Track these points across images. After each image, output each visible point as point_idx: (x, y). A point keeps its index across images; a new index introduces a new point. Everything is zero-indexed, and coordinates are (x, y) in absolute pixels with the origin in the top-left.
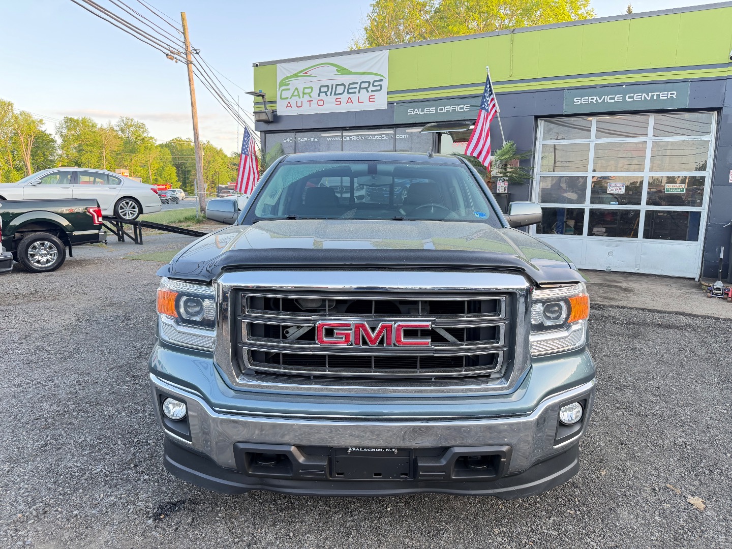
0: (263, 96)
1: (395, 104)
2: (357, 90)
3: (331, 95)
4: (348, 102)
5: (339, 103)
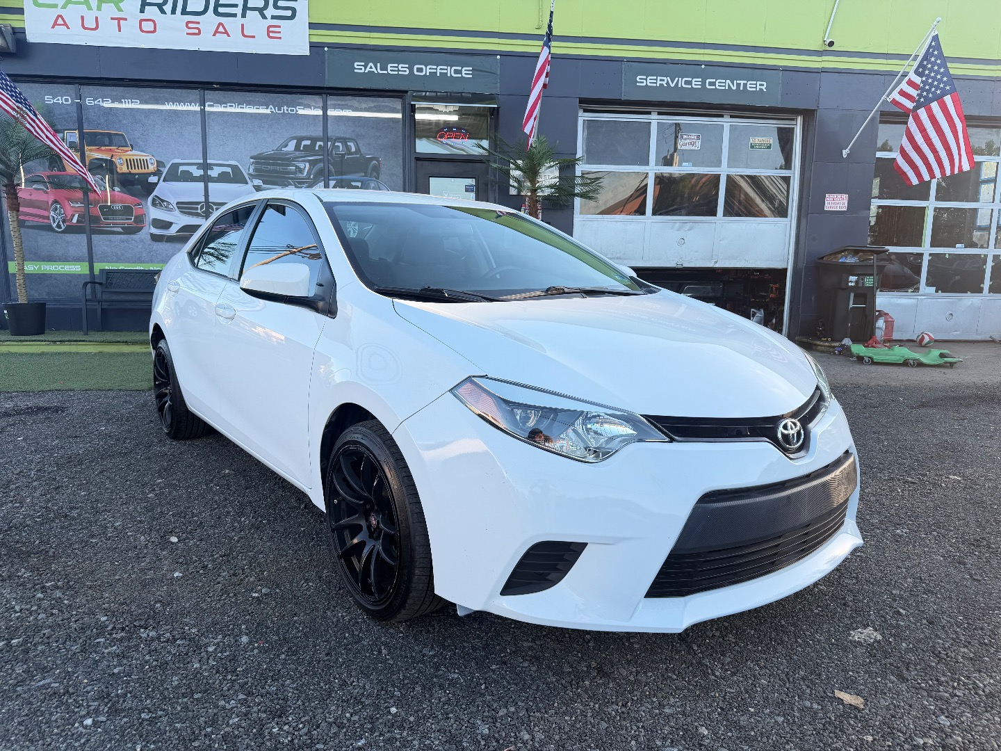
1: (326, 49)
2: (239, 11)
3: (173, 12)
4: (216, 32)
5: (197, 31)
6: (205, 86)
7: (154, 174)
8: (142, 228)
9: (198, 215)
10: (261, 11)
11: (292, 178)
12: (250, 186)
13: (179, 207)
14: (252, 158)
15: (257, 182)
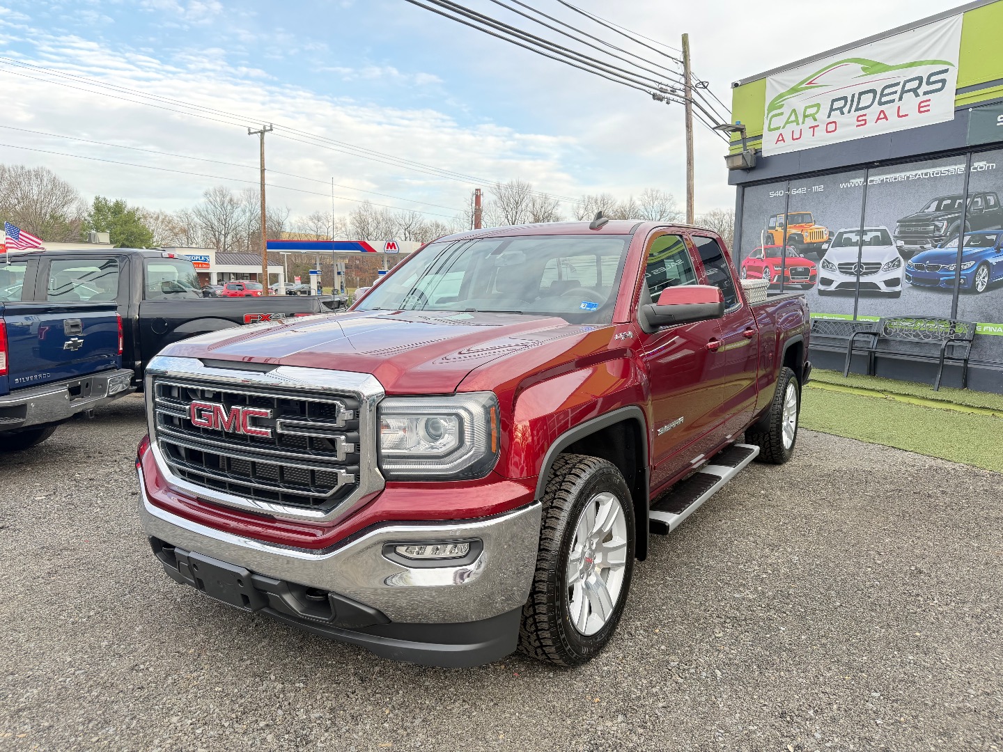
0: (741, 130)
1: (970, 110)
2: (896, 96)
3: (849, 112)
4: (878, 119)
5: (863, 122)
6: (869, 166)
7: (826, 242)
8: (811, 286)
9: (851, 273)
10: (915, 91)
11: (930, 237)
12: (894, 245)
13: (839, 268)
14: (898, 222)
15: (901, 243)
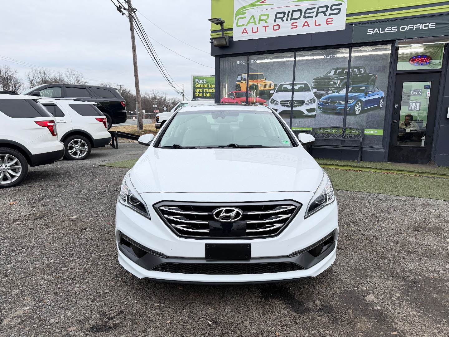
1: (354, 25)
2: (314, 15)
3: (287, 20)
4: (304, 25)
5: (296, 27)
6: (297, 50)
7: (273, 90)
9: (288, 106)
10: (324, 13)
12: (312, 91)
13: (281, 103)
14: (313, 80)
15: (315, 90)
